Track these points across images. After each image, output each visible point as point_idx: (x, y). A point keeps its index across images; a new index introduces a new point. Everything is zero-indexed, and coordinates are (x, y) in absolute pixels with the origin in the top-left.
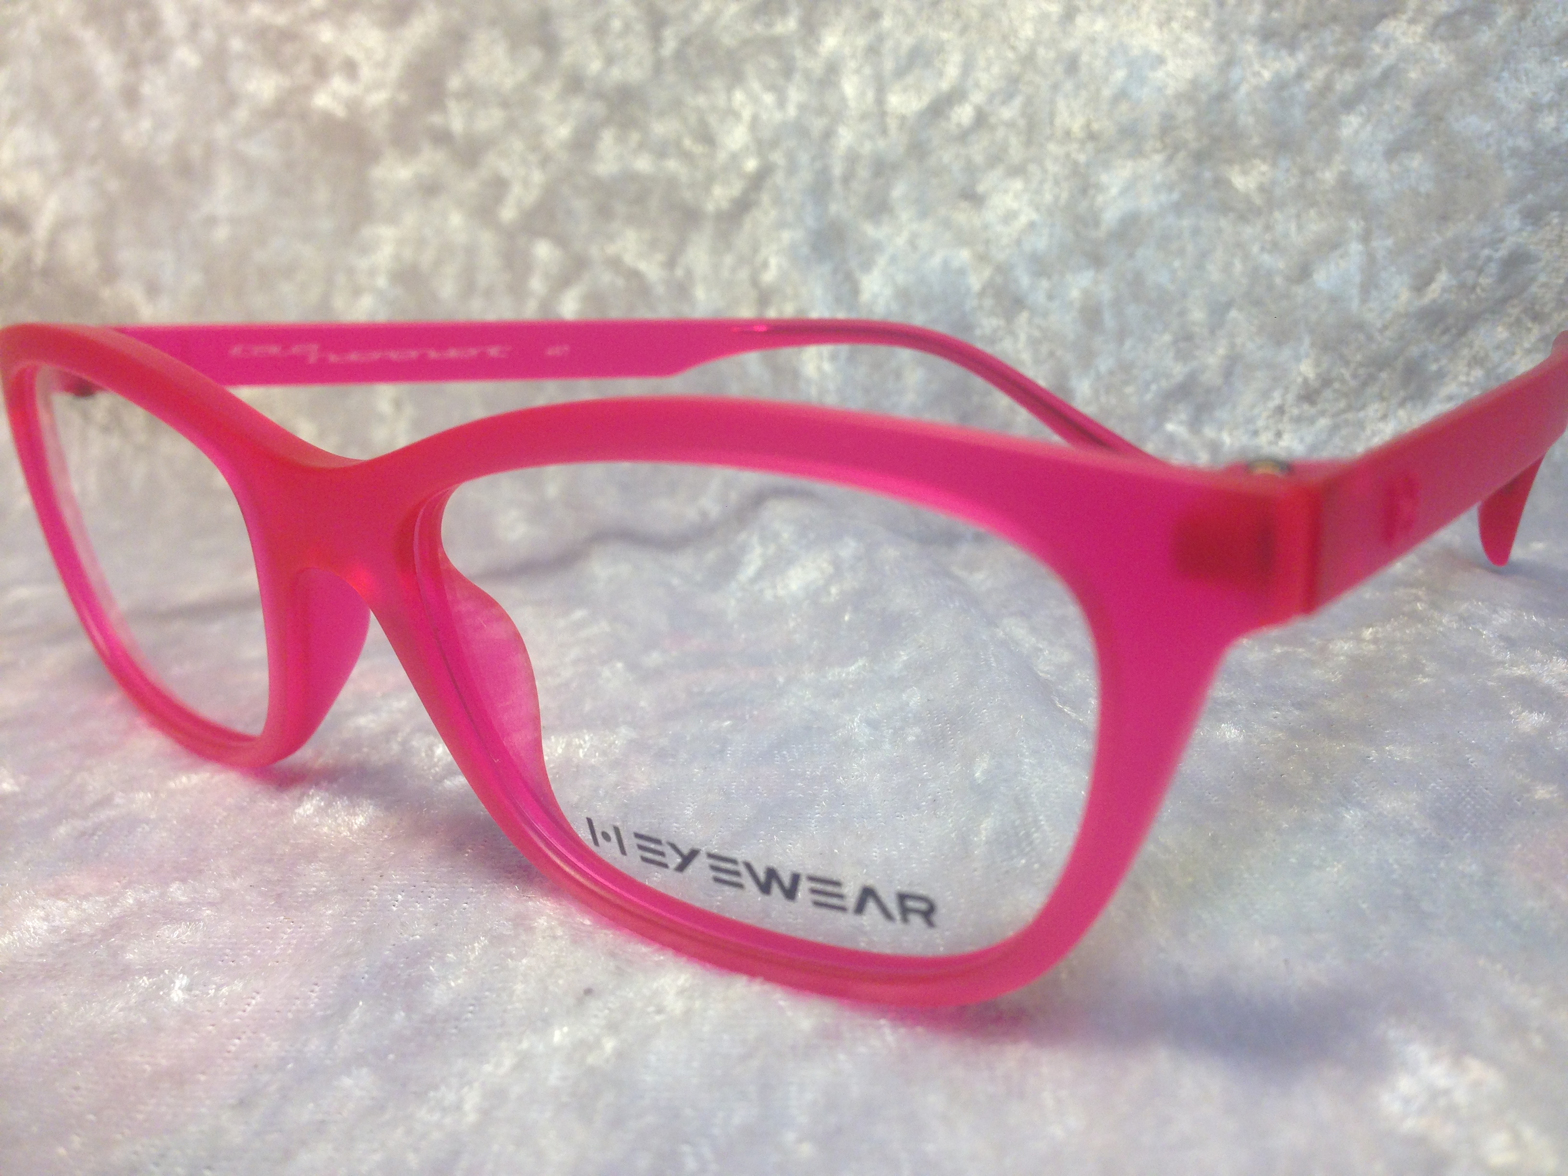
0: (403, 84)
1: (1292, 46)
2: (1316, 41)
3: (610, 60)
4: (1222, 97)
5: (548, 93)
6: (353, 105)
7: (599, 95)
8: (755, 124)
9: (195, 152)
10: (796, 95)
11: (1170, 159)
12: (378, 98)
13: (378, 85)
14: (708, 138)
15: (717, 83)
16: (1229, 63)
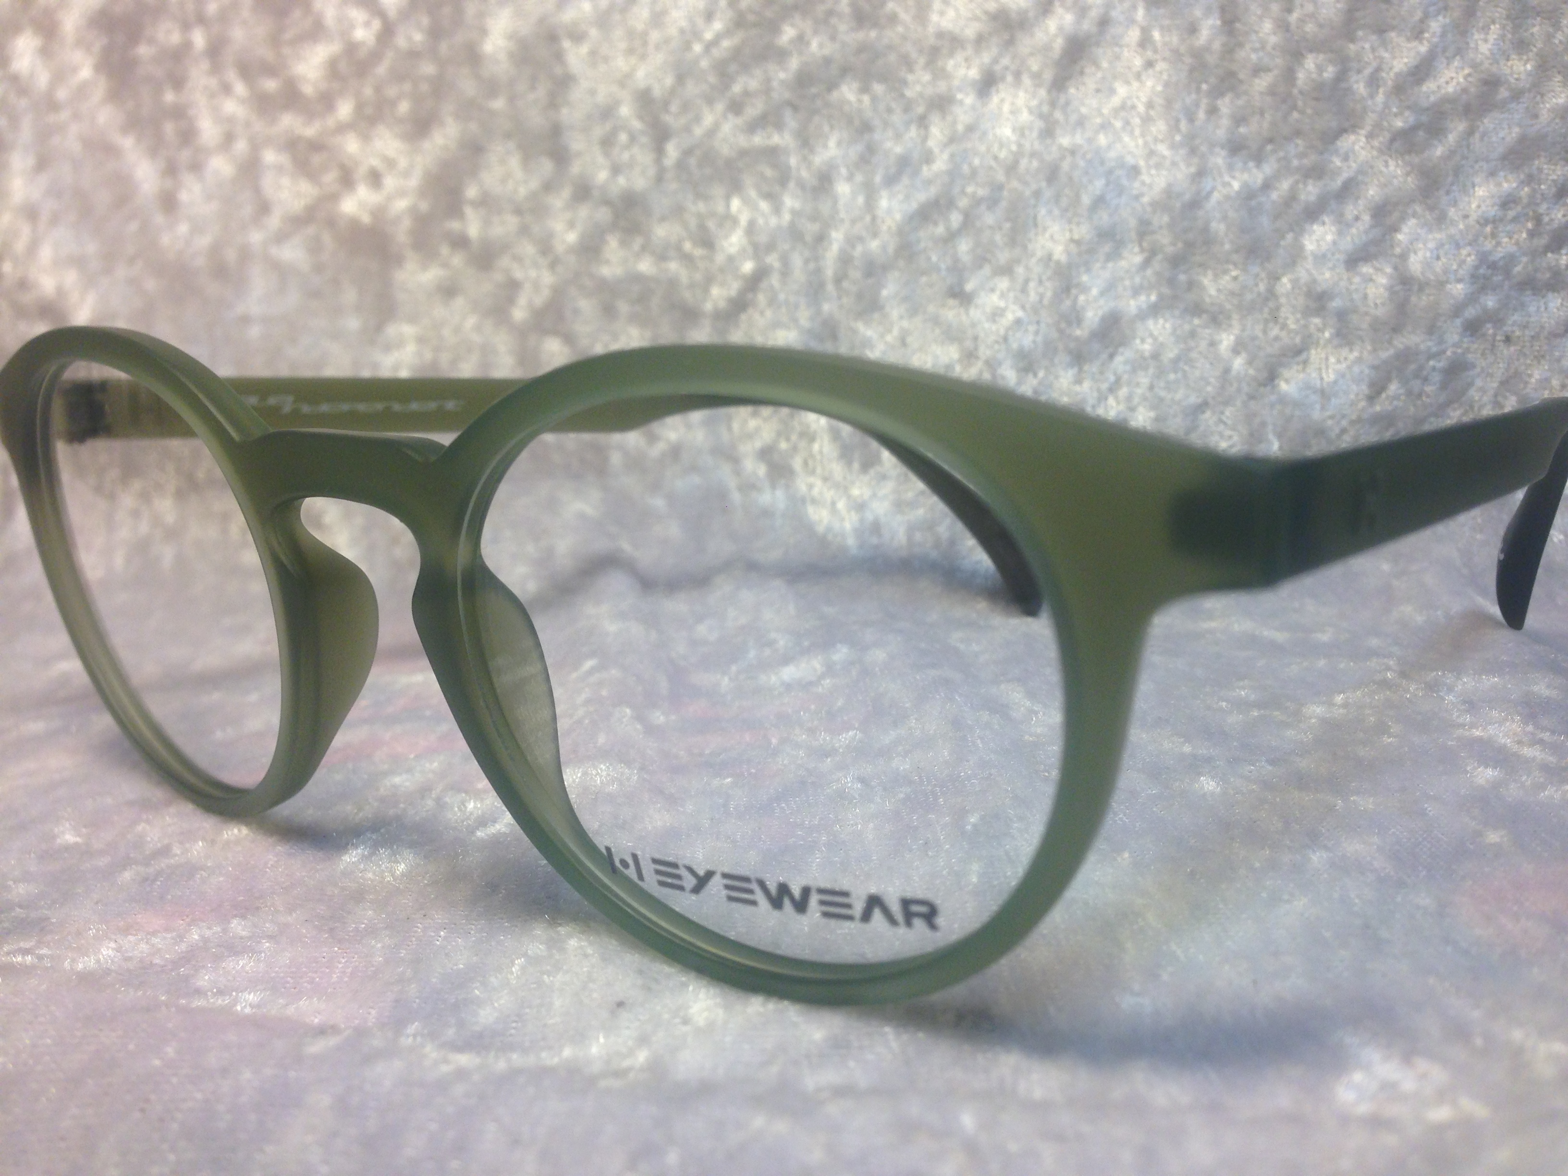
0: (423, 192)
1: (1259, 158)
2: (1281, 154)
3: (616, 170)
4: (1195, 204)
5: (558, 201)
6: (378, 213)
7: (607, 202)
8: (751, 229)
9: (231, 255)
10: (790, 202)
11: (1147, 262)
12: (401, 205)
13: (401, 193)
14: (707, 242)
15: (718, 191)
16: (1201, 174)
